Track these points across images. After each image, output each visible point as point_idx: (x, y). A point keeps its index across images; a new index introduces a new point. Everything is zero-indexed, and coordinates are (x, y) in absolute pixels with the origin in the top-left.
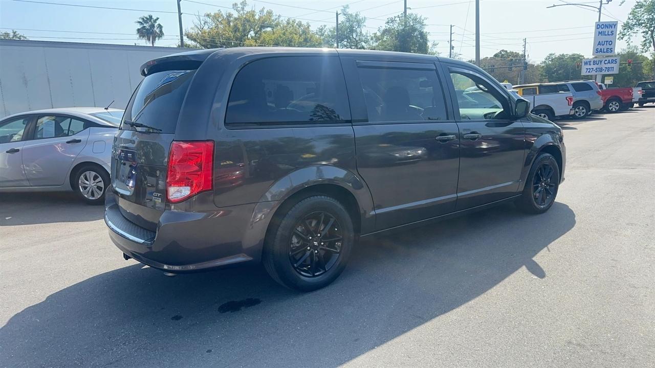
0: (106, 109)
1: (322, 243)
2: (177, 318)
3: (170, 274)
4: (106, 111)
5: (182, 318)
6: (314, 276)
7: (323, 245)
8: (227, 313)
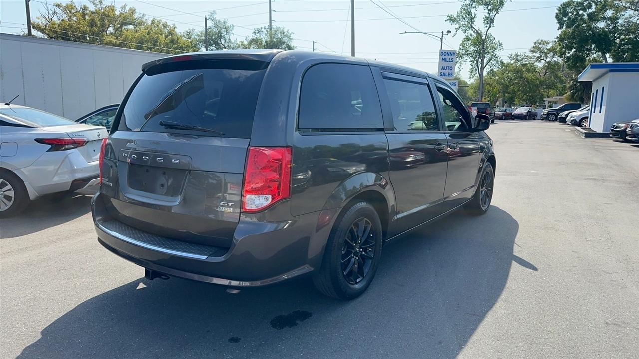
0: (8, 104)
1: (361, 250)
2: (235, 340)
3: (235, 292)
4: (7, 106)
5: (240, 339)
6: (357, 283)
7: (362, 252)
8: (284, 328)
